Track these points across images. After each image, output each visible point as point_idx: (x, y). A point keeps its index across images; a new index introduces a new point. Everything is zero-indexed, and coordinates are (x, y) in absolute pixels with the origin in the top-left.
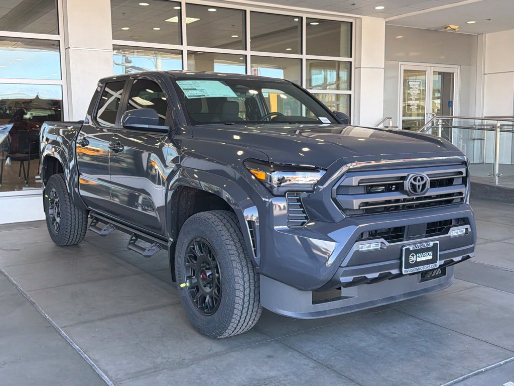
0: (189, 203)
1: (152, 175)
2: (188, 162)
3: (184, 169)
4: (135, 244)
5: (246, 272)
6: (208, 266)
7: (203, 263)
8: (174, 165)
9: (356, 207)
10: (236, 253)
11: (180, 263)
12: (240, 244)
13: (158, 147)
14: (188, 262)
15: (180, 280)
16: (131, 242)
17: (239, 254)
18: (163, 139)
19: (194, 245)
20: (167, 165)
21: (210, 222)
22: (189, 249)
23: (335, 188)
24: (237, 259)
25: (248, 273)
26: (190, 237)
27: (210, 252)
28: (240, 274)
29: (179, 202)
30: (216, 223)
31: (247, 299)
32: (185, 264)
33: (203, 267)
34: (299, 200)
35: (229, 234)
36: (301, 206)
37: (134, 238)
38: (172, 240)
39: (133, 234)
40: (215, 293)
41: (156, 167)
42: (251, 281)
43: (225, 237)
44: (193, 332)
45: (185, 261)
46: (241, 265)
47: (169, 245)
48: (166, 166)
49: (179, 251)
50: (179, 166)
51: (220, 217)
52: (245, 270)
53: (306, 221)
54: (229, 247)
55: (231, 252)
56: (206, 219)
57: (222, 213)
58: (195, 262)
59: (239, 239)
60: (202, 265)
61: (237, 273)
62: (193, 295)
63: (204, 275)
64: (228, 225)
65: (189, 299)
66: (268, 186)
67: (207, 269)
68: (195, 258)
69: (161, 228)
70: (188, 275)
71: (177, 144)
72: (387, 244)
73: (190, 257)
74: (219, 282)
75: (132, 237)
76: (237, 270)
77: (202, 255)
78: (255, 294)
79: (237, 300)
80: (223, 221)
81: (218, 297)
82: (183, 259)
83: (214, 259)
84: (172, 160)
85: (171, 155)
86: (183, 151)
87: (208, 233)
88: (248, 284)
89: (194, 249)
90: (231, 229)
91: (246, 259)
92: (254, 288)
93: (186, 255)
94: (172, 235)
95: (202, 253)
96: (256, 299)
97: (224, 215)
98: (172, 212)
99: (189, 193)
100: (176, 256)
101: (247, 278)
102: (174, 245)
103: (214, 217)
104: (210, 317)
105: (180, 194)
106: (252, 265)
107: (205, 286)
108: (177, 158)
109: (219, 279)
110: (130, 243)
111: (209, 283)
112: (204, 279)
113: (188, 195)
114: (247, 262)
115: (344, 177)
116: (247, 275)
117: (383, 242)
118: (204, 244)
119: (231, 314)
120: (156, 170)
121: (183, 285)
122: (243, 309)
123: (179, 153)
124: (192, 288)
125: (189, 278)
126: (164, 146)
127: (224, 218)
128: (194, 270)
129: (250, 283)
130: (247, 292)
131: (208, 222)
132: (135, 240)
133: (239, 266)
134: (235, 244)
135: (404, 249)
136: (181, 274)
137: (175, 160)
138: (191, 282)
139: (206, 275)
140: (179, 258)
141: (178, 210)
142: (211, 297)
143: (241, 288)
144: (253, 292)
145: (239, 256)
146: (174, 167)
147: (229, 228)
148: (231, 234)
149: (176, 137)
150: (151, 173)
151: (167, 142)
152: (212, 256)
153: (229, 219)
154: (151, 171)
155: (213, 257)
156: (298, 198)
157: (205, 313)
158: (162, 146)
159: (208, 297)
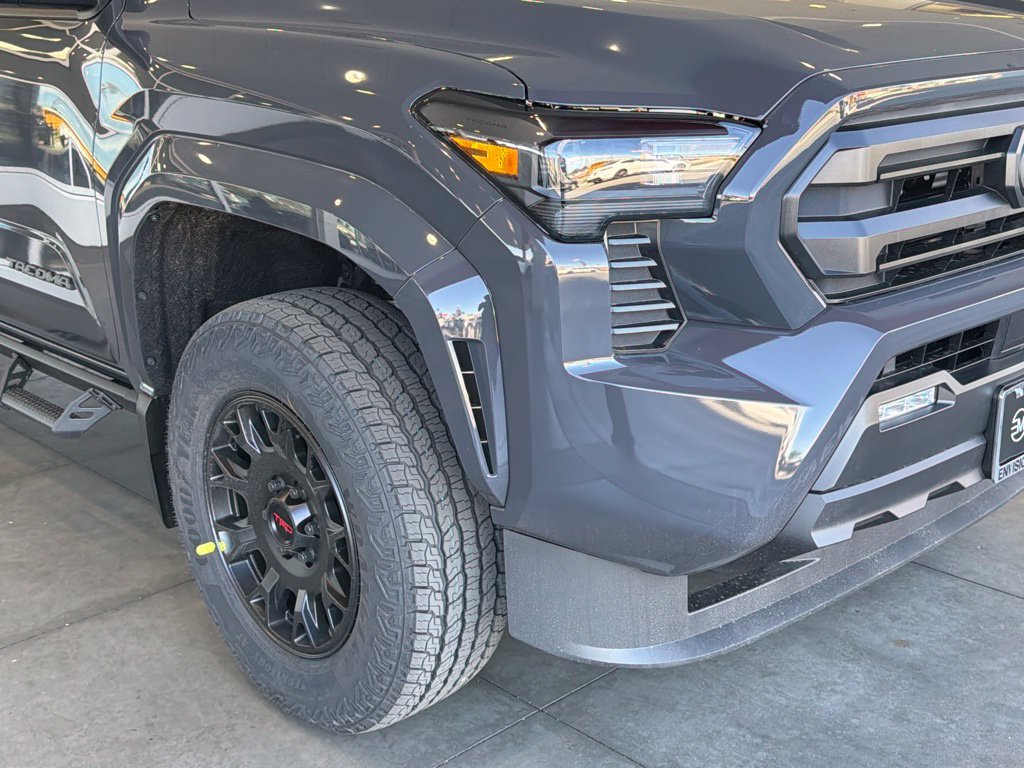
0: (200, 261)
1: (50, 155)
2: (182, 113)
3: (168, 141)
4: (26, 387)
5: (450, 520)
6: (294, 493)
7: (274, 478)
8: (130, 125)
9: (864, 264)
10: (407, 457)
11: (189, 477)
12: (416, 419)
13: (67, 64)
14: (218, 471)
15: (191, 531)
16: (11, 383)
17: (418, 456)
18: (80, 31)
19: (235, 417)
20: (104, 124)
21: (296, 340)
22: (218, 430)
23: (795, 194)
24: (415, 479)
25: (456, 523)
26: (219, 390)
27: (301, 446)
28: (429, 533)
29: (161, 261)
30: (319, 345)
31: (455, 612)
32: (206, 479)
33: (279, 492)
34: (648, 252)
35: (373, 385)
36: (657, 274)
37: (19, 369)
38: (150, 390)
39: (15, 356)
40: (330, 589)
41: (64, 131)
42: (466, 549)
43: (361, 399)
44: (256, 705)
45: (205, 467)
46: (430, 495)
47: (143, 406)
48: (101, 130)
49: (182, 437)
50: (149, 130)
51: (329, 320)
52: (445, 515)
53: (674, 327)
54: (380, 434)
55: (389, 454)
56: (279, 330)
57: (335, 304)
58: (243, 472)
59: (413, 399)
60: (272, 486)
61: (418, 527)
62: (247, 586)
63: (283, 523)
64: (364, 348)
65: (232, 594)
66: (530, 200)
67: (292, 501)
68: (244, 459)
69: (105, 342)
70: (222, 515)
71: (134, 50)
72: (959, 388)
73: (225, 454)
74: (345, 554)
75: (13, 368)
76: (417, 517)
77: (270, 450)
78: (481, 592)
79: (422, 622)
80: (344, 336)
81: (345, 602)
82: (199, 460)
83: (320, 475)
84: (122, 109)
85: (114, 89)
86: (157, 73)
87: (291, 382)
88: (458, 562)
89: (236, 428)
90: (379, 362)
91: (444, 472)
92: (477, 571)
93: (207, 449)
94: (150, 375)
95: (269, 445)
96: (484, 607)
97: (342, 309)
98: (143, 296)
99: (196, 225)
100: (172, 450)
101: (451, 544)
102: (160, 409)
103: (304, 318)
104: (317, 665)
105: (164, 234)
106: (468, 492)
107: (288, 556)
108: (138, 99)
109: (343, 543)
110: (7, 388)
111: (302, 550)
112: (283, 535)
113: (193, 235)
114: (449, 485)
115: (829, 149)
116: (454, 532)
117: (945, 385)
118: (275, 418)
119: (401, 668)
120: (63, 139)
121: (203, 550)
122: (442, 649)
123: (145, 80)
124: (240, 558)
125: (226, 523)
126: (84, 59)
127: (347, 321)
128: (241, 500)
129: (464, 556)
130: (455, 591)
131: (287, 340)
132: (24, 377)
133: (422, 503)
134: (401, 419)
135: (1002, 396)
136: (193, 510)
137: (131, 109)
138: (234, 542)
139: (290, 521)
140: (182, 459)
141: (162, 286)
142: (317, 598)
143: (436, 582)
144: (476, 585)
145: (419, 467)
146: (130, 132)
147: (368, 360)
148: (380, 383)
149: (130, 22)
150: (48, 149)
151: (94, 43)
152: (309, 462)
153: (366, 326)
154: (47, 143)
155: (316, 465)
156: (647, 241)
157: (294, 646)
158: (78, 58)
159: (302, 599)
